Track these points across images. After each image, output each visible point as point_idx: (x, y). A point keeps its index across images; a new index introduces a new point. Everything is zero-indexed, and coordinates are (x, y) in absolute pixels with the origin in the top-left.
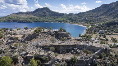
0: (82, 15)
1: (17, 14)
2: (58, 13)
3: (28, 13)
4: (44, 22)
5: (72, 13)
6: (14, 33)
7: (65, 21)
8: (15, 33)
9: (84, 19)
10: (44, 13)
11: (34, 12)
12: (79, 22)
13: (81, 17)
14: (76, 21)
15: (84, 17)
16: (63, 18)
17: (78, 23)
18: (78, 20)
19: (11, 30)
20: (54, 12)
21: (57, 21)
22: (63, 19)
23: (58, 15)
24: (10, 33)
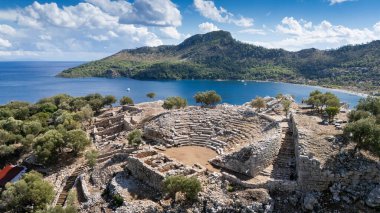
0: (355, 54)
1: (132, 52)
2: (260, 49)
3: (163, 50)
4: (212, 78)
5: (313, 49)
6: (151, 132)
7: (289, 78)
8: (153, 125)
9: (364, 71)
10: (214, 49)
11: (181, 47)
12: (346, 80)
13: (352, 63)
14: (330, 75)
15: (364, 61)
16: (279, 67)
17: (338, 84)
18: (339, 74)
19: (131, 110)
20: (246, 45)
21: (256, 75)
22: (278, 69)
23: (260, 57)
24: (123, 127)
